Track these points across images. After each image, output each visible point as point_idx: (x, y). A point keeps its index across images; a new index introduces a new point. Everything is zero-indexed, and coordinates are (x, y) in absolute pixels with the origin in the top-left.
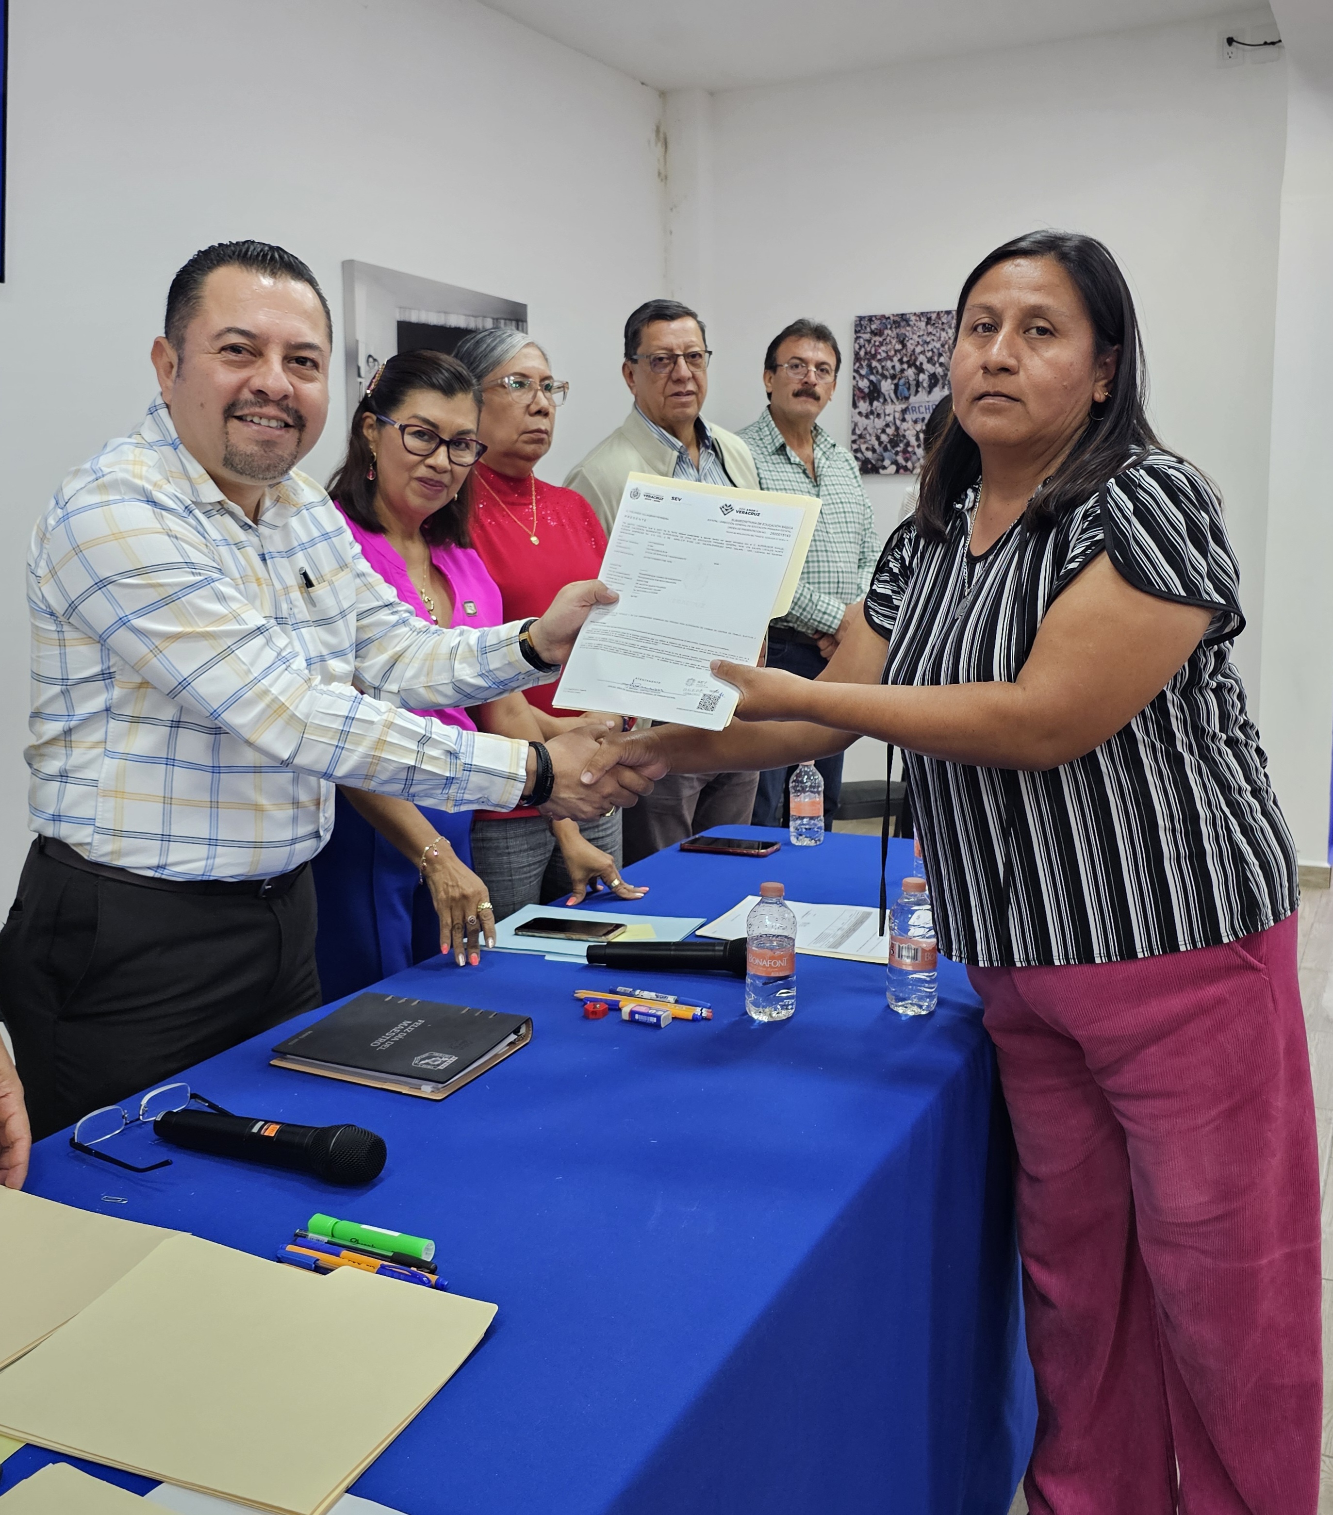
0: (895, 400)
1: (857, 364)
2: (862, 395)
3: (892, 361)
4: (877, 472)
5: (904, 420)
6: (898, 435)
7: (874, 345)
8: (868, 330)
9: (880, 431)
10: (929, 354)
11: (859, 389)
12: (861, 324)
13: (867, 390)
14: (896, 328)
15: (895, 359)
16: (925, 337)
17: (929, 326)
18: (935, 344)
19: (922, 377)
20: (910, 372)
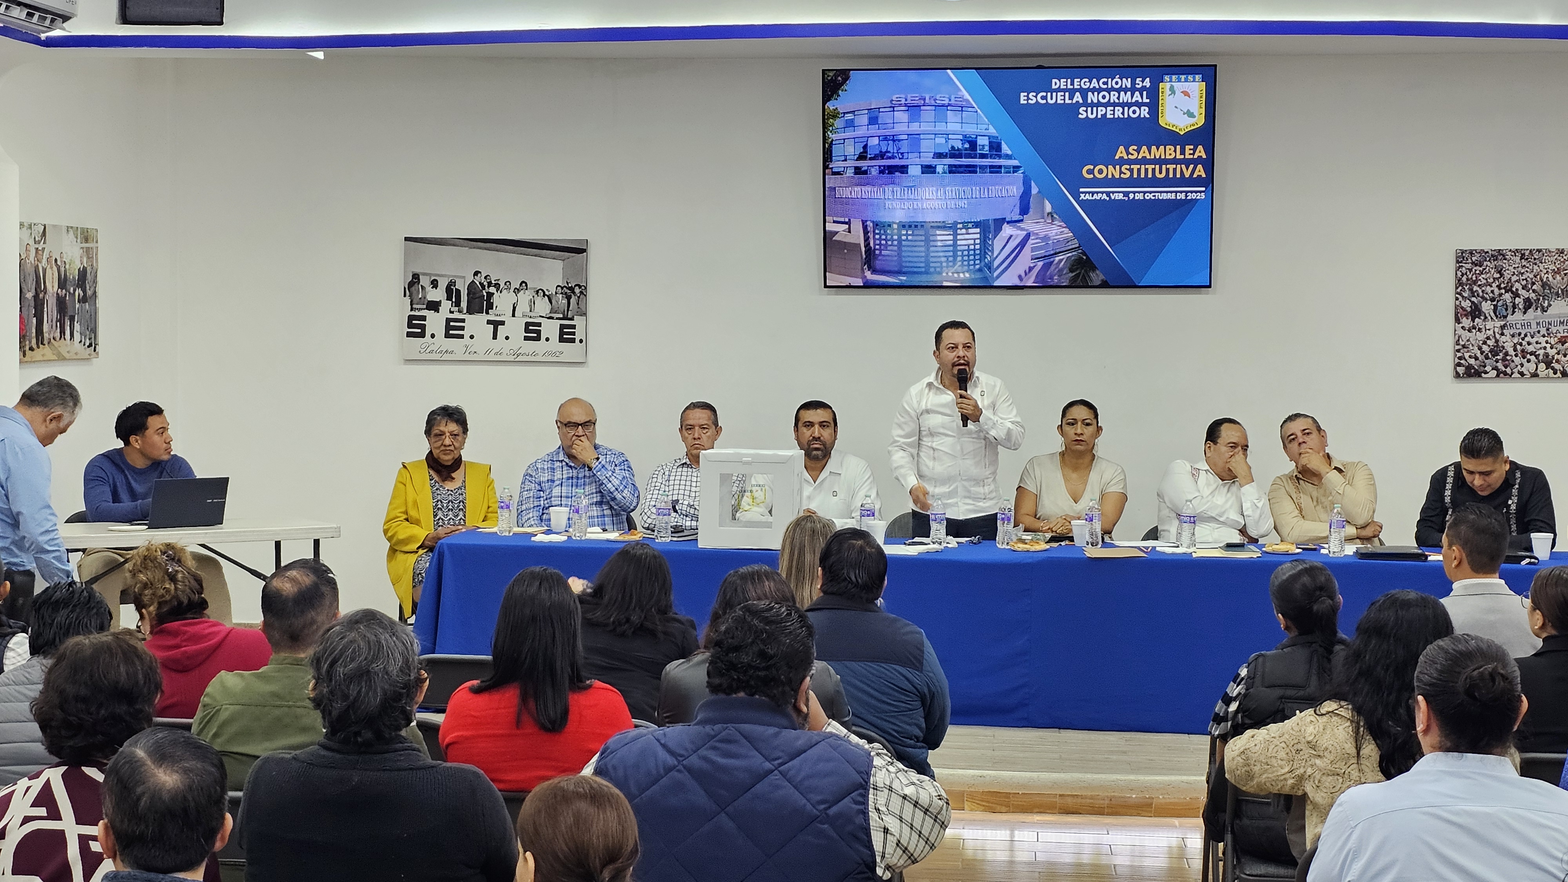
0: (1495, 318)
1: (1460, 288)
2: (1465, 313)
3: (1491, 286)
4: (1480, 376)
5: (1502, 334)
6: (1498, 345)
7: (1475, 274)
8: (1470, 261)
9: (1481, 342)
10: (1524, 283)
11: (1462, 308)
12: (1462, 257)
13: (1469, 309)
14: (1494, 260)
15: (1494, 285)
16: (1520, 269)
17: (1523, 261)
18: (1528, 274)
19: (1517, 300)
20: (1508, 296)
